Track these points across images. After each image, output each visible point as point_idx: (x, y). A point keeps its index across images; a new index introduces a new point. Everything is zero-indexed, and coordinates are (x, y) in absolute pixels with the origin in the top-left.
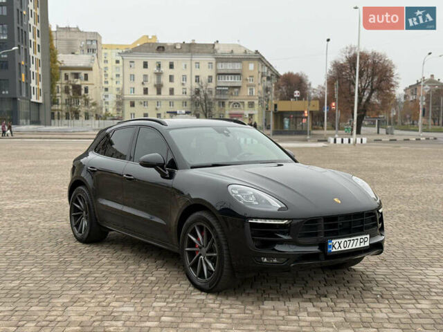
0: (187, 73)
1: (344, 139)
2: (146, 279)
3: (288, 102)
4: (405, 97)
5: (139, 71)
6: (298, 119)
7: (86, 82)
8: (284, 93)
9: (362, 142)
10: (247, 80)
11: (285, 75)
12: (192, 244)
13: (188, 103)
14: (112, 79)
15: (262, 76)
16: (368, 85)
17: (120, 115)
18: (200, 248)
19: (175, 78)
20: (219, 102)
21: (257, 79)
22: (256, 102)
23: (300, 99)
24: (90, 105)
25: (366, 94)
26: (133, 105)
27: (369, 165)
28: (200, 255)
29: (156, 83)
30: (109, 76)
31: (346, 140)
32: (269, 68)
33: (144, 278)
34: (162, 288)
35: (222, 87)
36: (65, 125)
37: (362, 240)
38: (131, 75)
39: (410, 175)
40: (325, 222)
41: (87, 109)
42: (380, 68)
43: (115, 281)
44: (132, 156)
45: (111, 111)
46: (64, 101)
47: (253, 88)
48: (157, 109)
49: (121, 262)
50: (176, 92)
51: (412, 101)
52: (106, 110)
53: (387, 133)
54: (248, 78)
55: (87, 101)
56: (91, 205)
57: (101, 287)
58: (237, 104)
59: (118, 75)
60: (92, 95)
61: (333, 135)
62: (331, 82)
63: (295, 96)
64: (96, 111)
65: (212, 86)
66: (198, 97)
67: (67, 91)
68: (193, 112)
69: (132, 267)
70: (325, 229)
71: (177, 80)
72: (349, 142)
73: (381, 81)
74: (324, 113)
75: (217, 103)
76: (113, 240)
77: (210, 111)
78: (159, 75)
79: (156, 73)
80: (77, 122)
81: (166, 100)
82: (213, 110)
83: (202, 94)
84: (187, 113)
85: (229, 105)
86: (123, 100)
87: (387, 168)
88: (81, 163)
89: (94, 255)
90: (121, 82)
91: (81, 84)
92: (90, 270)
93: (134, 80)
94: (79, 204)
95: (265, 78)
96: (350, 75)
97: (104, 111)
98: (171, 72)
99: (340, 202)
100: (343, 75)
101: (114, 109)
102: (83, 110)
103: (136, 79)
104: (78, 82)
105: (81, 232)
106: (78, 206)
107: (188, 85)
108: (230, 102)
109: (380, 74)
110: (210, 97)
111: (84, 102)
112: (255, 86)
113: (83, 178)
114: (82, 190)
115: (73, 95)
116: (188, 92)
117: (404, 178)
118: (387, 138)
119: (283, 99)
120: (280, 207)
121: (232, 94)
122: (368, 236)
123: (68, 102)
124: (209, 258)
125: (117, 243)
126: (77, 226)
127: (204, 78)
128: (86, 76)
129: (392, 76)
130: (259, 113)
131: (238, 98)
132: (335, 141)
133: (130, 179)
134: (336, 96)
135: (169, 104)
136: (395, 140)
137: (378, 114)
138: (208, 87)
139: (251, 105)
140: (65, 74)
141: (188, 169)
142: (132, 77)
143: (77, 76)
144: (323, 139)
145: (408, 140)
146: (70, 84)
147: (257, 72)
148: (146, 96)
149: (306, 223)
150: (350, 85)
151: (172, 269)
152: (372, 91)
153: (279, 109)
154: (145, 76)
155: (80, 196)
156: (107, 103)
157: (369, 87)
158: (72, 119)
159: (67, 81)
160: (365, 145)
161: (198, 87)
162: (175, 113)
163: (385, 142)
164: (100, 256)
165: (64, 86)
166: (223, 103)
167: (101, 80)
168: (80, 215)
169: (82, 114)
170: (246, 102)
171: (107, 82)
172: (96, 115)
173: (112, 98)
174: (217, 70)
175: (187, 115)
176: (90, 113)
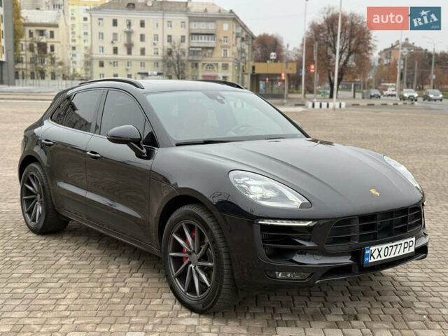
0: (159, 32)
1: (323, 103)
2: (117, 291)
3: (265, 64)
4: (380, 60)
5: (108, 29)
6: (274, 82)
7: (52, 40)
8: (258, 54)
9: (340, 107)
10: (221, 40)
11: (260, 36)
12: (178, 248)
13: (161, 64)
14: (80, 37)
15: (237, 37)
16: (346, 47)
17: (89, 76)
18: (190, 254)
19: (146, 36)
20: (192, 64)
21: (232, 40)
22: (230, 64)
23: (276, 61)
24: (56, 64)
25: (344, 57)
26: (102, 65)
27: (357, 132)
28: (190, 263)
29: (126, 42)
30: (77, 34)
31: (324, 105)
32: (243, 28)
33: (114, 289)
34: (138, 307)
35: (195, 47)
36: (30, 85)
37: (406, 245)
38: (100, 33)
39: (403, 143)
40: (360, 222)
41: (52, 68)
42: (359, 30)
43: (75, 295)
44: (99, 124)
45: (80, 70)
46: (29, 60)
47: (228, 50)
48: (127, 70)
49: (84, 263)
50: (147, 52)
51: (386, 65)
52: (74, 70)
53: (363, 98)
54: (222, 39)
55: (53, 60)
56: (46, 187)
57: (56, 305)
58: (210, 66)
59: (86, 34)
60: (58, 54)
61: (310, 99)
62: (309, 44)
63: (272, 58)
64: (62, 71)
65: (185, 46)
66: (170, 58)
67: (31, 49)
68: (165, 73)
69: (99, 271)
70: (360, 231)
71: (149, 38)
72: (328, 106)
73: (358, 44)
74: (301, 76)
75: (190, 64)
76: (75, 229)
77: (182, 72)
78: (129, 34)
79: (126, 32)
80: (42, 82)
81: (136, 60)
82: (186, 72)
83: (174, 54)
84: (159, 74)
85: (203, 67)
86: (92, 59)
87: (376, 136)
88: (34, 134)
89: (49, 253)
90: (90, 41)
91: (47, 42)
92: (43, 276)
93: (103, 38)
94: (32, 186)
95: (239, 39)
96: (328, 37)
97: (71, 71)
98: (142, 31)
99: (378, 194)
100: (321, 37)
101: (82, 69)
102: (49, 69)
103: (105, 36)
104: (44, 40)
105: (34, 220)
106: (31, 189)
107: (160, 45)
108: (203, 64)
109: (358, 36)
110: (183, 58)
111: (50, 60)
112: (229, 47)
113: (36, 153)
114: (35, 168)
115: (39, 53)
116: (160, 52)
117: (398, 147)
118: (364, 103)
119: (258, 61)
120: (301, 202)
121: (205, 56)
122: (414, 239)
123: (33, 61)
124: (202, 268)
125: (80, 235)
126: (30, 212)
127: (177, 38)
128: (52, 33)
129: (370, 38)
130: (233, 76)
131: (212, 59)
132: (313, 106)
133: (96, 158)
134: (315, 58)
135: (140, 64)
136: (373, 105)
137: (355, 77)
138: (181, 47)
139: (225, 67)
140: (30, 31)
141: (172, 146)
142: (101, 35)
143: (42, 33)
144: (300, 103)
145: (386, 104)
146: (35, 42)
147: (231, 32)
148: (115, 56)
149: (336, 224)
150: (327, 48)
151: (150, 275)
152: (350, 53)
153: (257, 71)
154: (115, 35)
155: (32, 176)
156: (75, 62)
157: (347, 50)
158: (38, 78)
159: (31, 38)
160: (344, 110)
161: (170, 47)
162: (146, 74)
163: (363, 107)
164: (57, 254)
165: (28, 43)
166: (196, 65)
167: (68, 38)
168: (33, 199)
169: (48, 73)
170: (220, 64)
171: (74, 41)
172: (64, 75)
173: (80, 58)
174: (190, 29)
175: (159, 76)
176: (57, 73)
